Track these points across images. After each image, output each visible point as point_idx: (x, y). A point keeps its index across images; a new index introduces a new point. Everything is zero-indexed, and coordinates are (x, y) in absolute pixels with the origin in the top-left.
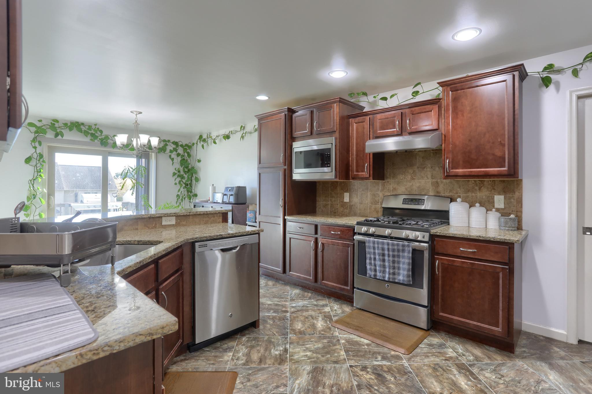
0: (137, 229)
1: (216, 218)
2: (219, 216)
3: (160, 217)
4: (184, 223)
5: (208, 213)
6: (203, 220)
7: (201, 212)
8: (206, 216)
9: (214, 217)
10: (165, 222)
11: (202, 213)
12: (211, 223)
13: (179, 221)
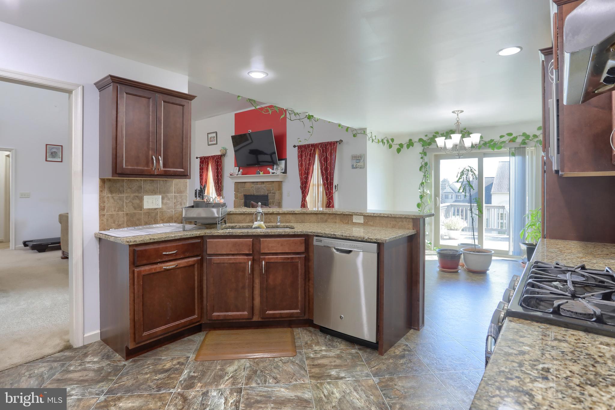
0: (336, 222)
1: (405, 223)
2: (408, 221)
3: (352, 215)
4: (371, 223)
5: (392, 216)
6: (390, 224)
7: (385, 214)
8: (393, 219)
9: (403, 222)
10: (356, 219)
11: (386, 216)
12: (399, 228)
13: (366, 220)
